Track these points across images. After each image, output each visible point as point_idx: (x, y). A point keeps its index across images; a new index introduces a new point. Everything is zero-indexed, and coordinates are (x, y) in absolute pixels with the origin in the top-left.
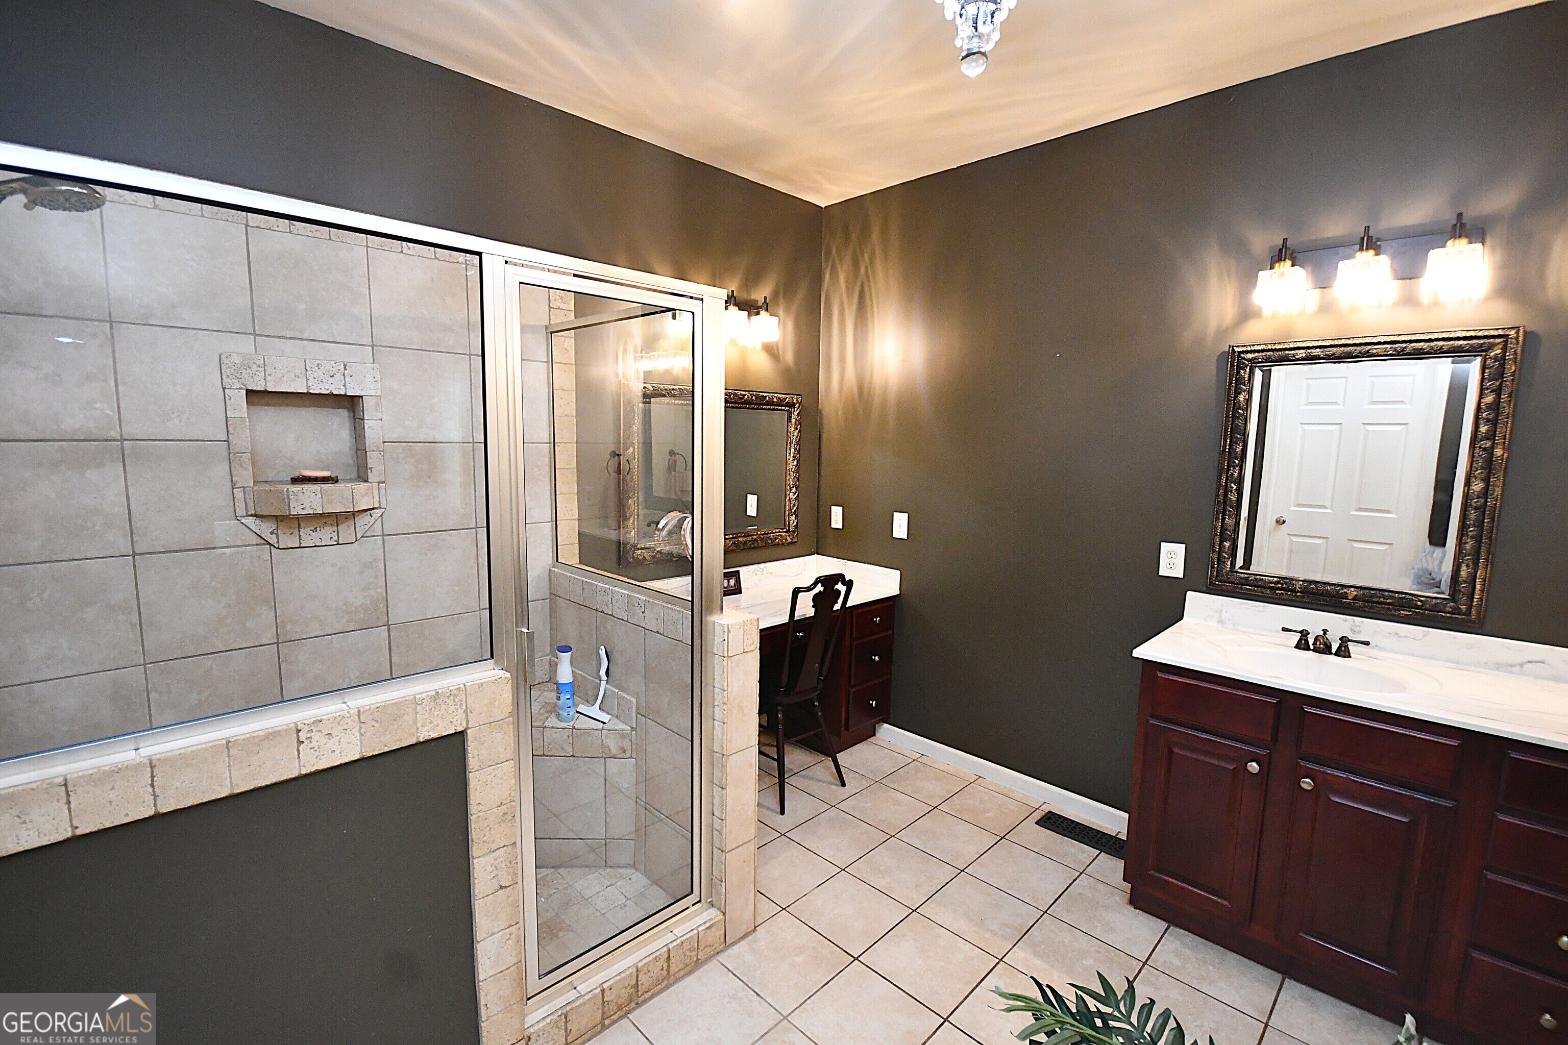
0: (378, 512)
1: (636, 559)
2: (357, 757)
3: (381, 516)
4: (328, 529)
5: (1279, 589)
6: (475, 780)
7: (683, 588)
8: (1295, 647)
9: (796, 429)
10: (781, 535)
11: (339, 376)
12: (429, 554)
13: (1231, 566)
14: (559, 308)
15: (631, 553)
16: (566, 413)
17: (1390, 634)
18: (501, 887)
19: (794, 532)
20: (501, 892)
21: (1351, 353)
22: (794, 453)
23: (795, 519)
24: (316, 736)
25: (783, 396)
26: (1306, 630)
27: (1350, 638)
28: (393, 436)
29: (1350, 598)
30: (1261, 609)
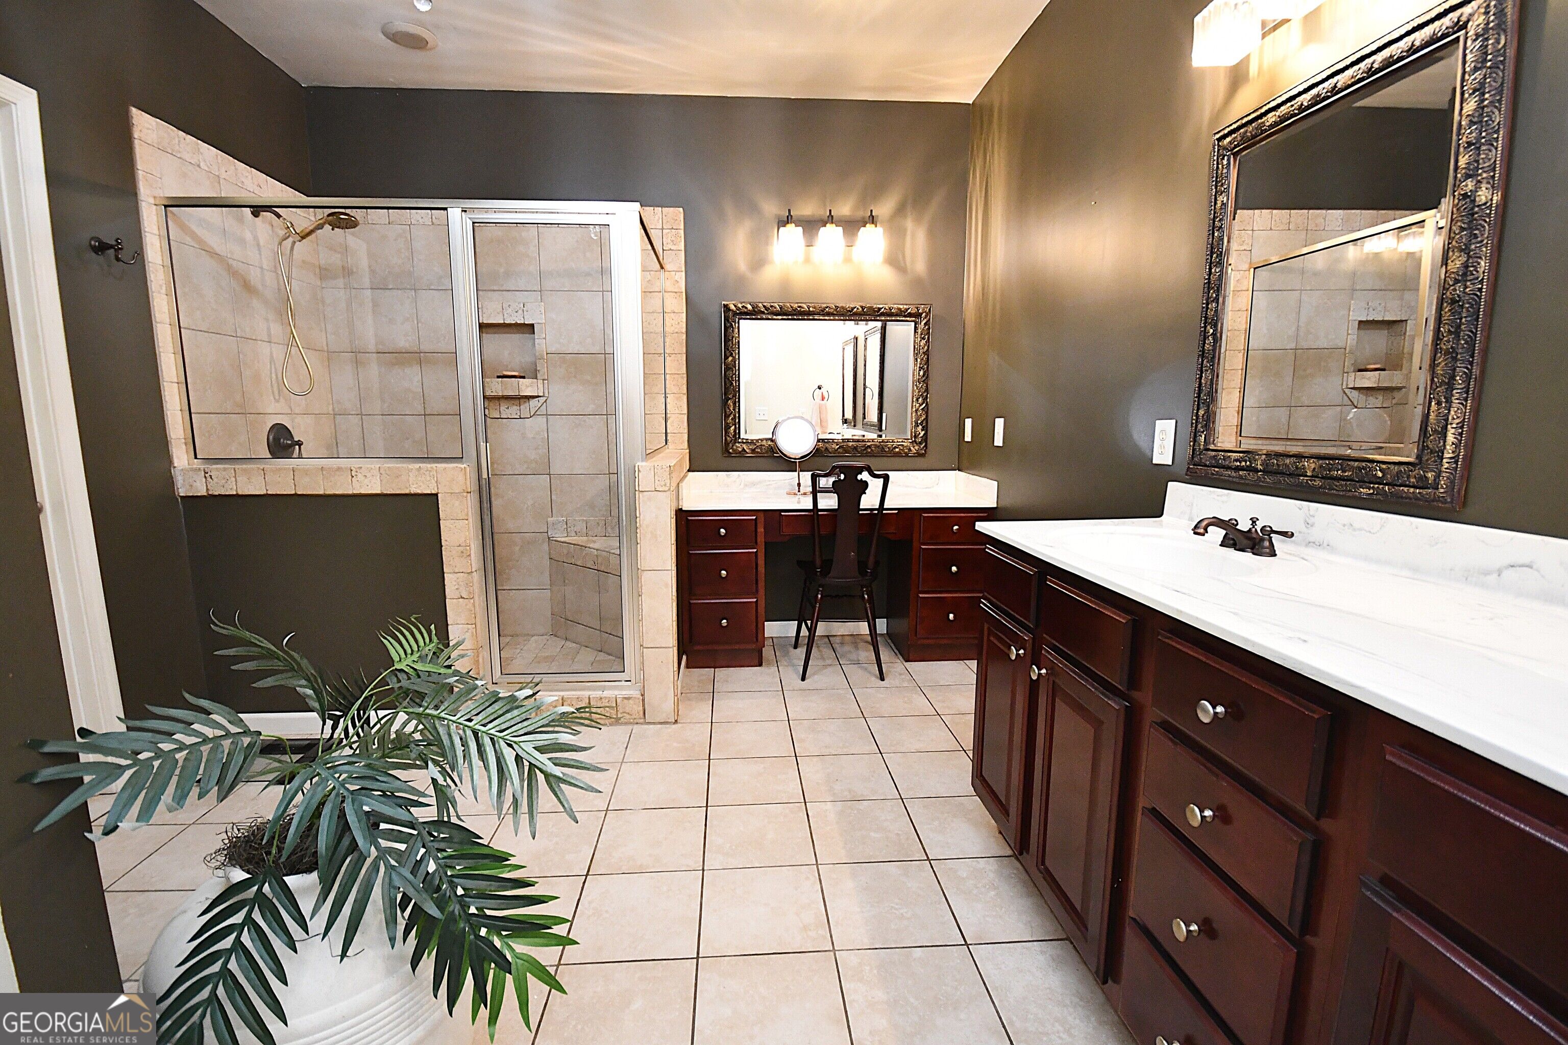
0: (542, 400)
1: (735, 451)
2: (379, 492)
3: (546, 401)
4: (515, 407)
5: (1242, 469)
6: (445, 526)
7: (786, 481)
8: (1221, 545)
9: (923, 339)
10: (903, 445)
11: (520, 312)
12: (575, 430)
13: (1205, 442)
14: (671, 250)
15: (731, 445)
16: (676, 330)
17: (1344, 525)
18: (462, 598)
19: (920, 443)
20: (461, 600)
21: (1318, 95)
22: (920, 364)
23: (922, 430)
24: (359, 475)
25: (905, 306)
26: (1236, 521)
27: (1274, 529)
28: (553, 350)
29: (1308, 474)
30: (1224, 498)
